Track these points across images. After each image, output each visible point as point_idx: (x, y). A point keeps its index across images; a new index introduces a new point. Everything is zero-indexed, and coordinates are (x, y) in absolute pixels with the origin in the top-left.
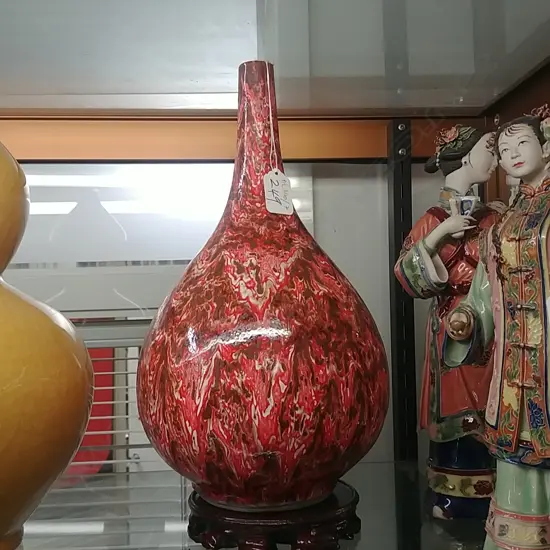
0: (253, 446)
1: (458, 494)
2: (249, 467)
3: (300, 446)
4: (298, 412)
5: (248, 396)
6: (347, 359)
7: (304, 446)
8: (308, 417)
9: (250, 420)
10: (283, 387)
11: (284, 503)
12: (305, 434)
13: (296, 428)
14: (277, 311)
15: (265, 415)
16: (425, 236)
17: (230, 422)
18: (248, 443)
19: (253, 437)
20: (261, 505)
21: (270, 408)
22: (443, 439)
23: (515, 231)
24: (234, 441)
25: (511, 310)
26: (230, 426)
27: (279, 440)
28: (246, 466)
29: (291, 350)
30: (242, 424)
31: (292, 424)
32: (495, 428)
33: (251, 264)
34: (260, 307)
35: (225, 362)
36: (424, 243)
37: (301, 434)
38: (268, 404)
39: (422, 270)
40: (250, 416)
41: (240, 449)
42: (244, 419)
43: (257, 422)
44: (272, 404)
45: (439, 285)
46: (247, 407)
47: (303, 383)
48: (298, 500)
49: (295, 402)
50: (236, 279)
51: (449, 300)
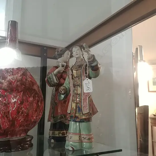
0: (9, 119)
1: (57, 136)
2: (7, 125)
3: (22, 118)
4: (22, 109)
5: (9, 104)
6: (36, 97)
7: (23, 119)
8: (25, 111)
9: (9, 111)
10: (19, 102)
11: (14, 137)
12: (24, 115)
13: (22, 114)
14: (18, 83)
15: (13, 110)
16: (54, 71)
17: (3, 111)
18: (7, 117)
19: (9, 116)
20: (7, 138)
21: (15, 108)
22: (55, 122)
23: (76, 69)
24: (3, 117)
25: (74, 86)
26: (2, 113)
27: (17, 117)
28: (6, 125)
29: (22, 93)
30: (6, 112)
31: (21, 112)
32: (70, 113)
33: (11, 71)
34: (13, 81)
35: (2, 95)
36: (53, 73)
37: (23, 115)
38: (15, 107)
39: (53, 79)
40: (9, 110)
41: (5, 119)
42: (7, 111)
43: (11, 111)
44: (16, 106)
45: (57, 83)
46: (8, 107)
47: (25, 101)
48: (18, 136)
49: (22, 106)
50: (6, 74)
51: (58, 88)
